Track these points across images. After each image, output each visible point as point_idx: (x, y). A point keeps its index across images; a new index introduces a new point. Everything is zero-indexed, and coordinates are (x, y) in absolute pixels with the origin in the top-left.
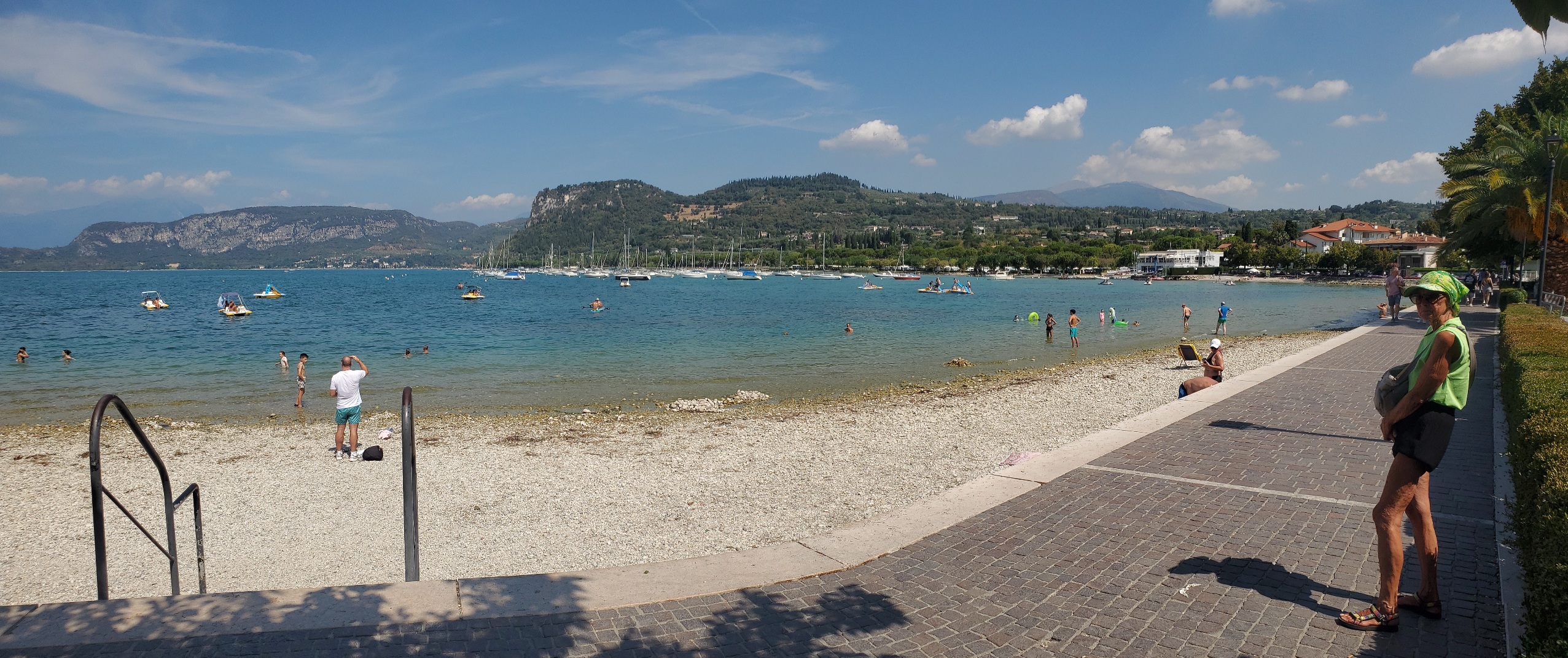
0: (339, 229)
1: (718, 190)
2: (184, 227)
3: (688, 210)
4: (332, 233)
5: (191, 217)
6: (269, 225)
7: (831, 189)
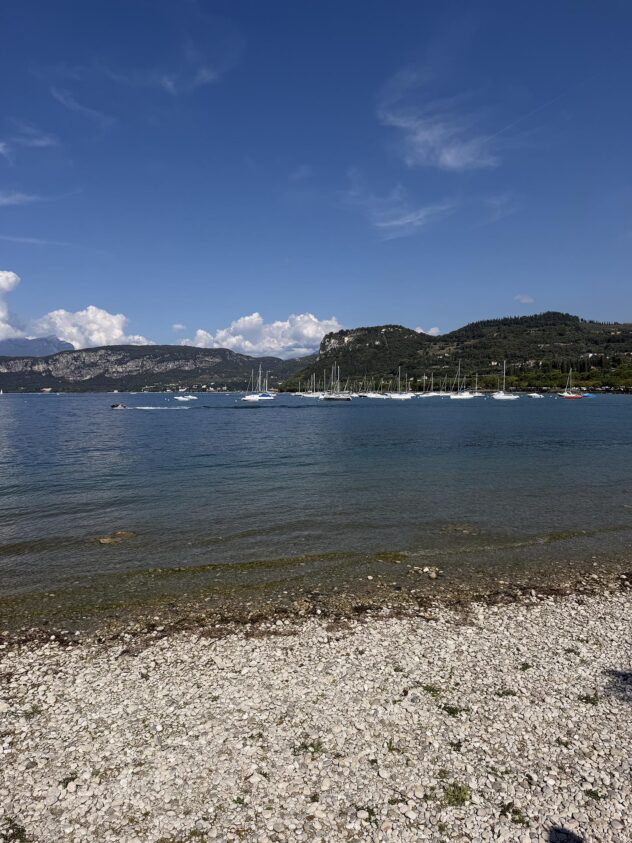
0: (177, 363)
1: (460, 330)
2: (57, 360)
3: (437, 347)
4: (171, 366)
5: (61, 353)
6: (123, 359)
7: (554, 325)
